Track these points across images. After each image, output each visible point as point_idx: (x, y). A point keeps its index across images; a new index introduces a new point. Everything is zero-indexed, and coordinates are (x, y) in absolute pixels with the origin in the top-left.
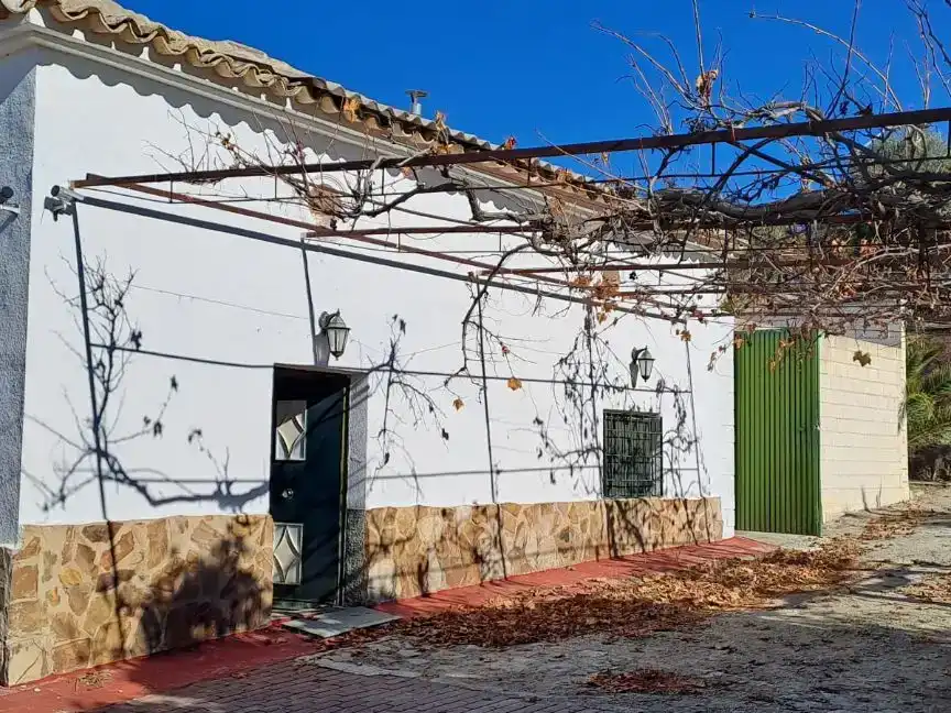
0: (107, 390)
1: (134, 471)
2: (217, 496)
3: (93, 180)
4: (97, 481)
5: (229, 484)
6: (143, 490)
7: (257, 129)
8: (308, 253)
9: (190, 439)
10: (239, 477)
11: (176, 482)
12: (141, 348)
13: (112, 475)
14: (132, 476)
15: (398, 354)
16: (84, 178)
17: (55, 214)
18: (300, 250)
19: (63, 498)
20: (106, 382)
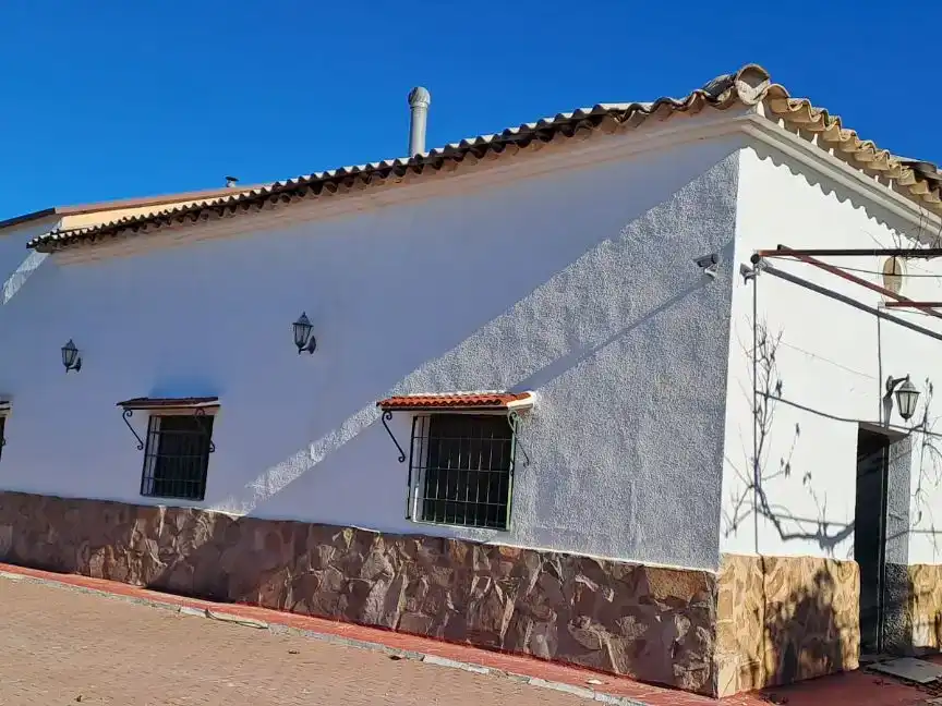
0: (763, 433)
1: (774, 506)
2: (817, 536)
3: (782, 251)
4: (753, 513)
5: (826, 525)
6: (777, 524)
7: (856, 206)
8: (882, 320)
9: (805, 480)
10: (832, 521)
11: (796, 519)
12: (783, 397)
13: (762, 509)
14: (773, 511)
15: (928, 417)
16: (776, 248)
17: (746, 279)
18: (876, 317)
19: (735, 527)
20: (762, 426)
